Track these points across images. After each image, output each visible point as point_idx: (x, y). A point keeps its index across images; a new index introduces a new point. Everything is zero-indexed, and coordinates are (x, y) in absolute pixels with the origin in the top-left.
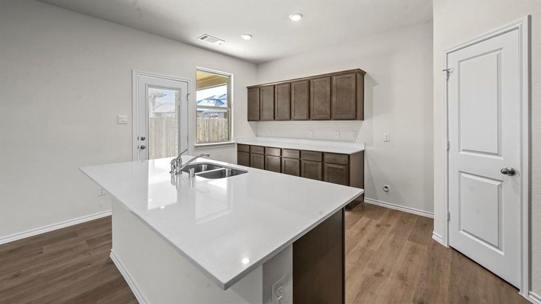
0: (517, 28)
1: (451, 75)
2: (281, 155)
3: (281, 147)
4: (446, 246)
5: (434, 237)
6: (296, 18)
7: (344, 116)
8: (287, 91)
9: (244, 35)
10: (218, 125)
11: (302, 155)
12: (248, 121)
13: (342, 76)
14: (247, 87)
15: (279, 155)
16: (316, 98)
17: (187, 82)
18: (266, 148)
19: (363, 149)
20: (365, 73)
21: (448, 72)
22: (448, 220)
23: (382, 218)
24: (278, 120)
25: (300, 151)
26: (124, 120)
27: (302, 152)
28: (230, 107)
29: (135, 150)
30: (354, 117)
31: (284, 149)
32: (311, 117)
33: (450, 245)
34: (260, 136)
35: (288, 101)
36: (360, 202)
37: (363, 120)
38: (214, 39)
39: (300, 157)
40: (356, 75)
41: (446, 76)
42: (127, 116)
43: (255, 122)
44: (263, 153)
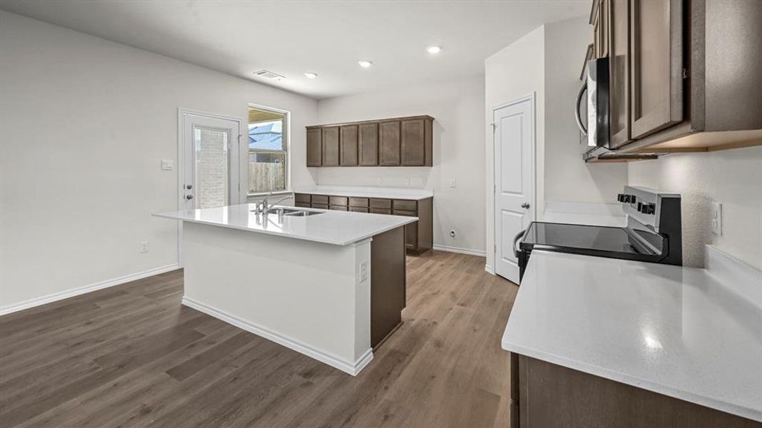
0: (529, 100)
1: (497, 129)
2: (348, 204)
3: (347, 195)
4: (493, 274)
5: (486, 269)
6: (365, 65)
7: (412, 162)
8: (354, 133)
9: (309, 73)
10: (257, 172)
11: (370, 203)
12: (308, 166)
13: (411, 122)
14: (306, 127)
15: (346, 204)
16: (385, 143)
17: (239, 122)
18: (331, 198)
19: (431, 195)
20: (433, 119)
21: (494, 126)
22: (495, 251)
23: (446, 260)
24: (343, 166)
25: (369, 199)
26: (169, 166)
27: (371, 200)
28: (286, 150)
29: (182, 200)
30: (422, 163)
31: (352, 197)
32: (380, 164)
33: (497, 272)
34: (321, 185)
35: (355, 146)
36: (429, 249)
37: (432, 166)
38: (272, 75)
39: (369, 206)
40: (424, 122)
41: (492, 129)
42: (171, 161)
43: (315, 168)
44: (327, 203)
